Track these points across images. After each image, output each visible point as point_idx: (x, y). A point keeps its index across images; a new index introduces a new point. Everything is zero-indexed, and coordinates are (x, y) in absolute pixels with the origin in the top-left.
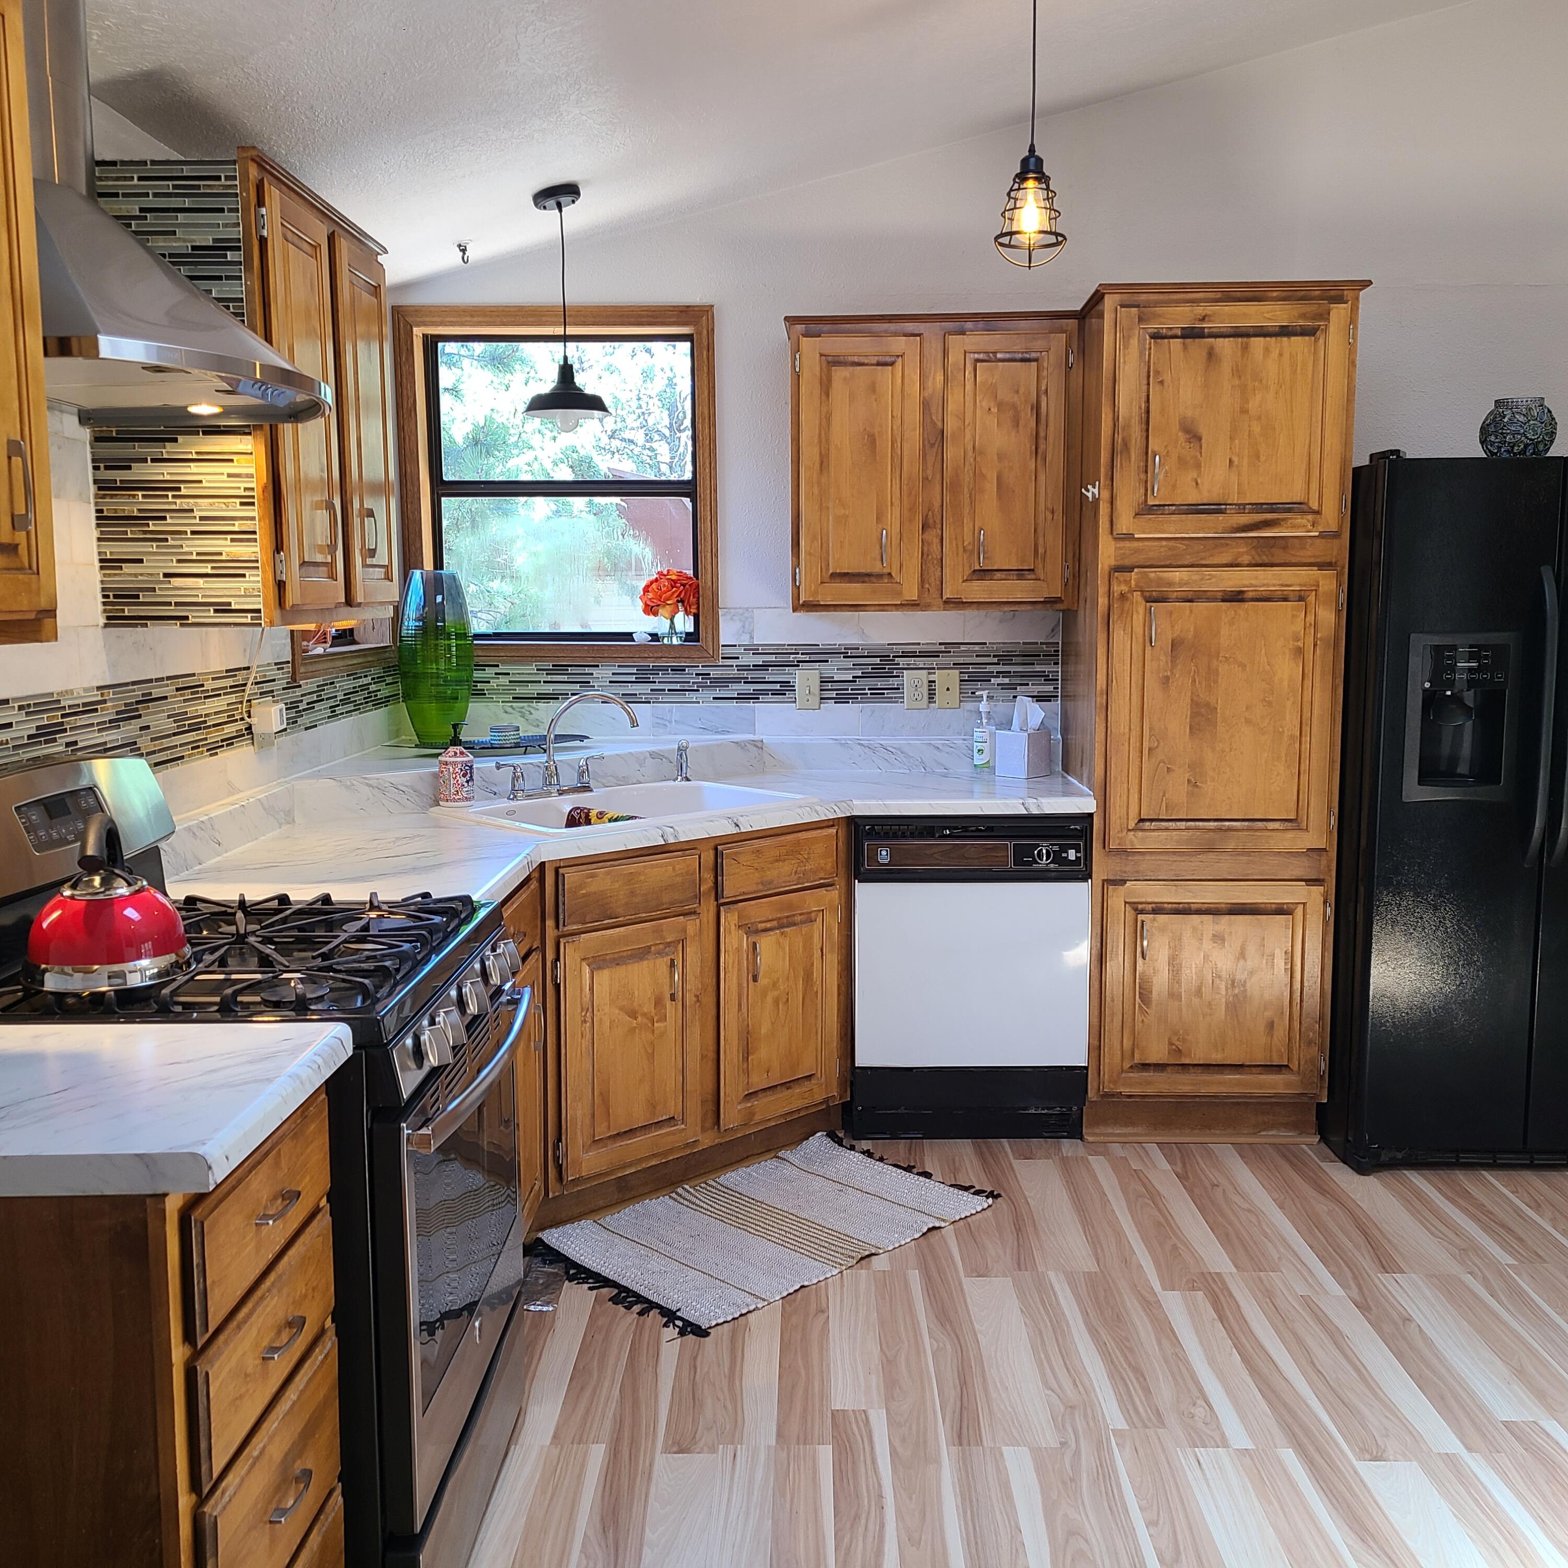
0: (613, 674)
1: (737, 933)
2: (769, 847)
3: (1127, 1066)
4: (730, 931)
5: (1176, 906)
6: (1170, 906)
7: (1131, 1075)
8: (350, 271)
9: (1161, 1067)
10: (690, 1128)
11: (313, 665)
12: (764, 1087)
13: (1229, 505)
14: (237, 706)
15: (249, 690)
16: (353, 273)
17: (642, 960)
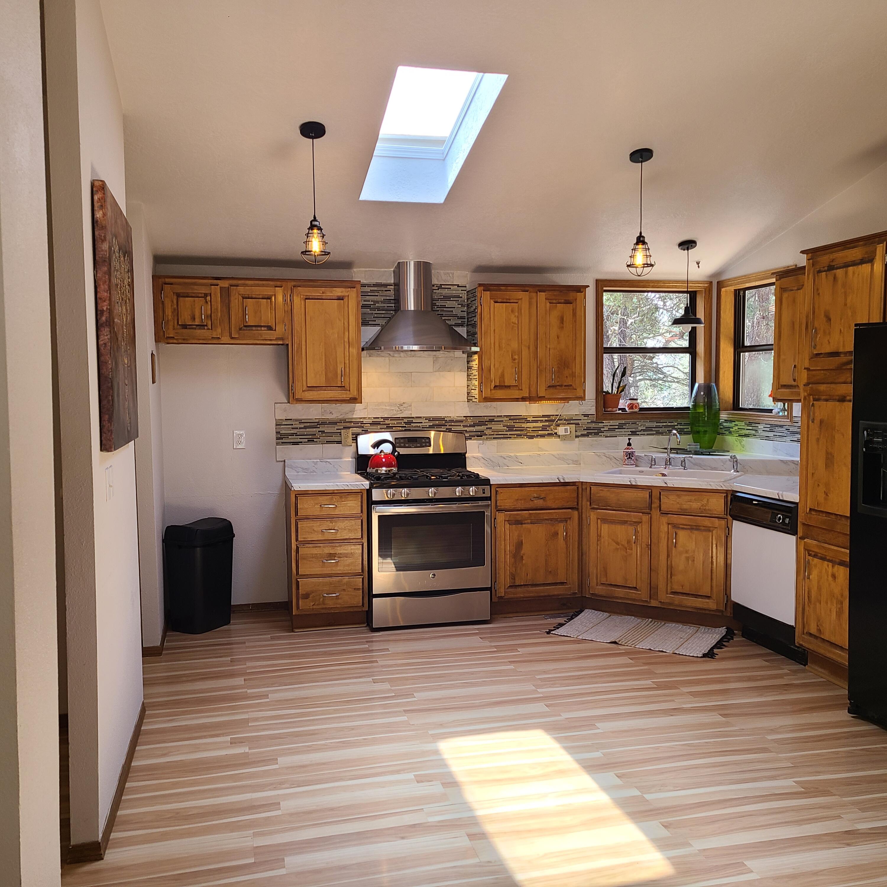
0: (764, 427)
1: (667, 526)
2: (686, 495)
3: (805, 632)
4: (663, 524)
5: (821, 555)
6: (820, 555)
7: (805, 637)
8: (547, 301)
9: (816, 637)
10: (643, 595)
11: (613, 416)
12: (682, 592)
13: (841, 352)
14: (549, 426)
15: (557, 422)
16: (550, 301)
17: (623, 525)
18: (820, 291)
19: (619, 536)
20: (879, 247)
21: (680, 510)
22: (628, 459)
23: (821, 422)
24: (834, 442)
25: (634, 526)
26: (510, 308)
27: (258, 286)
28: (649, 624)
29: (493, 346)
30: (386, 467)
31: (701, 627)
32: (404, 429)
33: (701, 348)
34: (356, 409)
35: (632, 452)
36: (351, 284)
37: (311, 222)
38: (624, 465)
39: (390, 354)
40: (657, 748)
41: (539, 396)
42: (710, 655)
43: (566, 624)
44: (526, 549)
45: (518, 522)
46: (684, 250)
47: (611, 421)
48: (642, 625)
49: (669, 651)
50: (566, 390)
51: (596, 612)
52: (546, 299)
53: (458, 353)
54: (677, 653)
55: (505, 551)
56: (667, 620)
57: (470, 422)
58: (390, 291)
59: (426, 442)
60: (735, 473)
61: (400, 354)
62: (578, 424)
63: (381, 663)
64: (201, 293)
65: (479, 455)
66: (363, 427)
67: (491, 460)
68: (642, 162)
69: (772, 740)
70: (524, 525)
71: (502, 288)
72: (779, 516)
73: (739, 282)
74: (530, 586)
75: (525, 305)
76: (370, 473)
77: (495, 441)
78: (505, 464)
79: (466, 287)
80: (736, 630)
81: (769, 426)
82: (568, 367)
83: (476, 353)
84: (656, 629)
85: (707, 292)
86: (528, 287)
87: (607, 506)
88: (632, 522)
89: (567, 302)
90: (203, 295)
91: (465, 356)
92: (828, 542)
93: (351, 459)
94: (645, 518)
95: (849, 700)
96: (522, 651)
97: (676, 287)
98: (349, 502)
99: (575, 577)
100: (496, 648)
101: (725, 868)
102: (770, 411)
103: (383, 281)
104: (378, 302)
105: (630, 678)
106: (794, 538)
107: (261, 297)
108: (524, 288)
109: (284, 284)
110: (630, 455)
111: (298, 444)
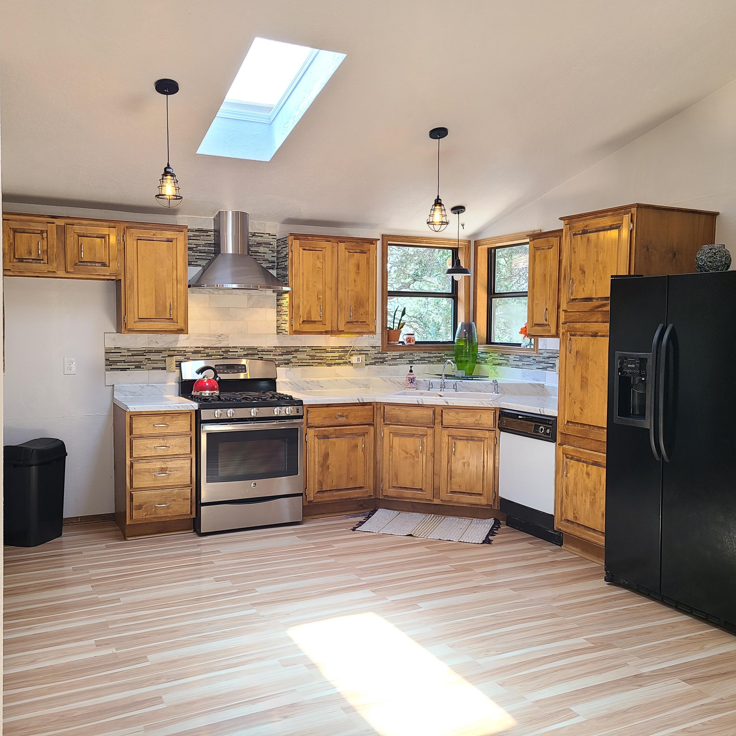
0: (514, 358)
1: (447, 437)
2: (463, 412)
3: (563, 519)
4: (444, 436)
5: (577, 458)
6: (575, 457)
7: (564, 523)
8: (346, 250)
9: (572, 523)
10: (427, 495)
11: (395, 348)
12: (459, 491)
13: (593, 298)
14: (344, 356)
15: (350, 352)
16: (348, 250)
17: (411, 437)
18: (576, 250)
19: (408, 446)
20: (625, 216)
21: (458, 425)
22: (410, 383)
23: (577, 352)
24: (588, 369)
25: (420, 438)
26: (316, 255)
27: (93, 225)
28: (432, 519)
29: (301, 287)
30: (209, 390)
31: (474, 519)
32: (222, 357)
33: (461, 294)
34: (179, 340)
35: (414, 378)
36: (180, 229)
37: (165, 169)
38: (407, 388)
39: (210, 292)
40: (473, 620)
41: (339, 330)
42: (487, 541)
43: (366, 522)
44: (332, 460)
45: (326, 437)
46: (455, 214)
47: (393, 352)
48: (427, 519)
49: (455, 540)
50: (362, 326)
51: (388, 511)
52: (345, 249)
53: (269, 292)
54: (462, 541)
55: (314, 462)
56: (446, 515)
57: (279, 351)
58: (211, 236)
59: (242, 369)
60: (497, 394)
61: (219, 291)
62: (367, 354)
63: (217, 564)
64: (38, 230)
65: (287, 380)
66: (185, 355)
67: (296, 385)
68: (439, 138)
69: (557, 607)
70: (330, 439)
71: (309, 238)
72: (541, 427)
73: (493, 242)
74: (334, 491)
75: (328, 253)
76: (195, 396)
77: (300, 368)
78: (308, 388)
79: (276, 236)
80: (501, 520)
81: (518, 357)
82: (363, 306)
83: (286, 292)
84: (439, 522)
85: (467, 249)
86: (330, 238)
87: (398, 422)
88: (419, 435)
89: (362, 252)
90: (40, 232)
91: (275, 294)
92: (582, 447)
93: (175, 384)
94: (430, 431)
95: (605, 570)
96: (337, 546)
97: (444, 244)
98: (179, 421)
99: (371, 482)
100: (314, 545)
101: (557, 715)
102: (519, 345)
103: (205, 228)
104: (199, 245)
105: (431, 564)
106: (554, 444)
107: (95, 235)
108: (327, 238)
109: (117, 225)
110: (412, 380)
111: (126, 370)
